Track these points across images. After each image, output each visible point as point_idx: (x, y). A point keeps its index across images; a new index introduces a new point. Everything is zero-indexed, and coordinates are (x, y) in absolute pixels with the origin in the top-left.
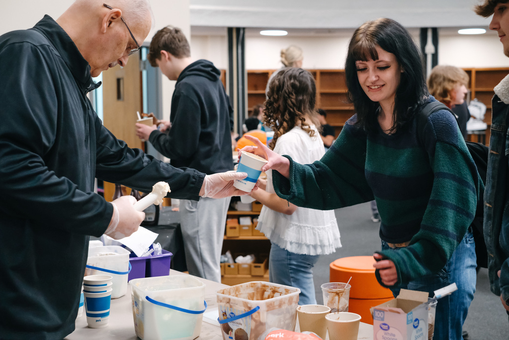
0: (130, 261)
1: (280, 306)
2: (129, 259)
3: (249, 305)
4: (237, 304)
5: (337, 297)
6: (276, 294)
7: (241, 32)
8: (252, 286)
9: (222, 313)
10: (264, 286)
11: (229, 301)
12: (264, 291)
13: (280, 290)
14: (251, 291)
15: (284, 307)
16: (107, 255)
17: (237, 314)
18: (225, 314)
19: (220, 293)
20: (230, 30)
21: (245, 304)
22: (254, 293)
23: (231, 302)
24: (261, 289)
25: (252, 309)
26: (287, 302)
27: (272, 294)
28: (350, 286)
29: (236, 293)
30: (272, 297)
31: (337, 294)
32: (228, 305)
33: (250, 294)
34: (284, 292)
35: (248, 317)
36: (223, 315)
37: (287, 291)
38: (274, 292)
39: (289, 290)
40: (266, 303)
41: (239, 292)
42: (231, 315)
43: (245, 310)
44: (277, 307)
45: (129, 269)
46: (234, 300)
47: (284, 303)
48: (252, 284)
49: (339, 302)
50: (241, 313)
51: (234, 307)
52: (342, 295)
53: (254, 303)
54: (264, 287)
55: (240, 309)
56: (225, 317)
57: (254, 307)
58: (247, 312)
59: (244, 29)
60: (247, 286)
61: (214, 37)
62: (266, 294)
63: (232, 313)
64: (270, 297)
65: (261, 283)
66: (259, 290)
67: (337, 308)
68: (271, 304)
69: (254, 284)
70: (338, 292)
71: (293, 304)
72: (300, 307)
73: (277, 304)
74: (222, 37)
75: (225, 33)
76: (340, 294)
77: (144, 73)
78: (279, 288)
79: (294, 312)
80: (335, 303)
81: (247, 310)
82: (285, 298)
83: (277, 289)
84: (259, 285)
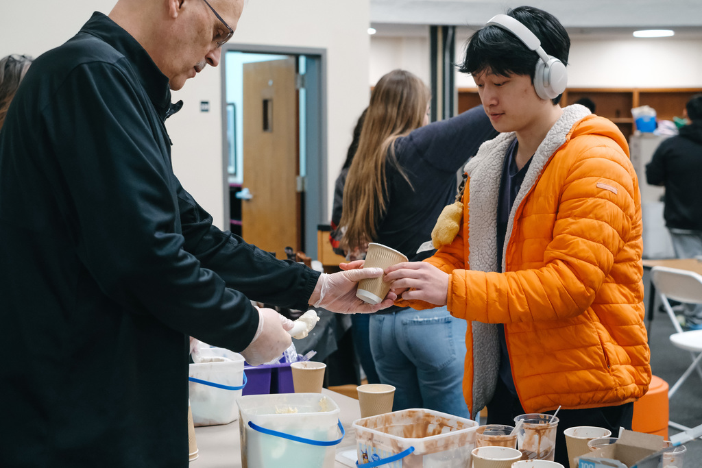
0: (245, 371)
1: (446, 447)
2: (243, 368)
3: (399, 445)
4: (382, 443)
5: (536, 437)
6: (444, 429)
7: (450, 32)
8: (410, 416)
9: (362, 454)
10: (428, 416)
11: (371, 438)
12: (428, 423)
13: (450, 423)
14: (409, 422)
15: (452, 449)
16: (211, 361)
17: (382, 456)
18: (365, 456)
19: (360, 425)
20: (434, 29)
21: (394, 443)
22: (412, 426)
23: (374, 439)
24: (424, 420)
25: (404, 450)
26: (457, 441)
27: (439, 428)
28: (558, 421)
29: (385, 425)
30: (439, 433)
31: (538, 431)
32: (370, 443)
33: (406, 427)
34: (456, 426)
35: (397, 461)
36: (364, 457)
37: (460, 425)
38: (442, 425)
39: (463, 424)
40: (425, 442)
41: (389, 424)
42: (374, 457)
43: (394, 452)
44: (441, 449)
45: (244, 383)
46: (379, 436)
47: (453, 443)
48: (410, 412)
49: (539, 443)
50: (387, 456)
51: (379, 447)
52: (544, 433)
53: (406, 442)
54: (427, 418)
55: (386, 451)
56: (366, 460)
57: (406, 447)
58: (396, 454)
59: (454, 27)
60: (402, 416)
61: (410, 39)
62: (431, 428)
63: (375, 455)
64: (436, 432)
65: (424, 412)
66: (420, 422)
67: (536, 452)
68: (432, 444)
69: (414, 412)
70: (539, 428)
71: (467, 446)
72: (478, 450)
73: (441, 444)
74: (422, 39)
75: (427, 34)
76: (541, 431)
77: (302, 93)
78: (448, 420)
79: (468, 457)
80: (533, 444)
81: (397, 451)
82: (455, 436)
83: (445, 422)
84: (421, 415)
